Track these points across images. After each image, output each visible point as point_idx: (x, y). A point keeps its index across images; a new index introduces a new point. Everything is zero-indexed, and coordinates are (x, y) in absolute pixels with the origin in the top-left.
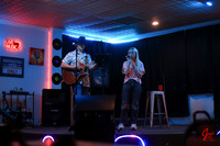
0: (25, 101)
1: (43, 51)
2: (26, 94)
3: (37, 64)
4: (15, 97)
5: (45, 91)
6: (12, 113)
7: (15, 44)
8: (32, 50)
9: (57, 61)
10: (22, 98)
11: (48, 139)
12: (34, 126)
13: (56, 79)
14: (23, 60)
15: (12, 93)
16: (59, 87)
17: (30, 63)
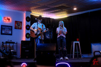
0: (13, 46)
1: (21, 22)
2: (13, 43)
3: (19, 29)
4: (8, 44)
5: (22, 41)
6: (6, 52)
7: (8, 19)
8: (16, 22)
9: (28, 27)
10: (11, 45)
11: (24, 64)
12: (17, 59)
13: (28, 36)
14: (12, 27)
15: (7, 42)
16: (29, 39)
17: (15, 28)
